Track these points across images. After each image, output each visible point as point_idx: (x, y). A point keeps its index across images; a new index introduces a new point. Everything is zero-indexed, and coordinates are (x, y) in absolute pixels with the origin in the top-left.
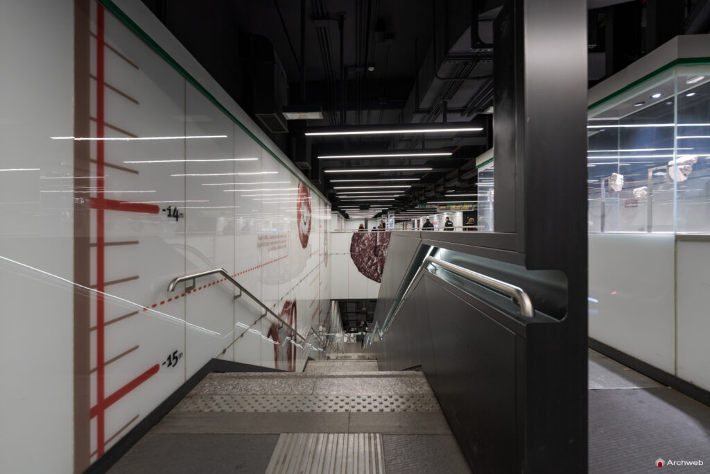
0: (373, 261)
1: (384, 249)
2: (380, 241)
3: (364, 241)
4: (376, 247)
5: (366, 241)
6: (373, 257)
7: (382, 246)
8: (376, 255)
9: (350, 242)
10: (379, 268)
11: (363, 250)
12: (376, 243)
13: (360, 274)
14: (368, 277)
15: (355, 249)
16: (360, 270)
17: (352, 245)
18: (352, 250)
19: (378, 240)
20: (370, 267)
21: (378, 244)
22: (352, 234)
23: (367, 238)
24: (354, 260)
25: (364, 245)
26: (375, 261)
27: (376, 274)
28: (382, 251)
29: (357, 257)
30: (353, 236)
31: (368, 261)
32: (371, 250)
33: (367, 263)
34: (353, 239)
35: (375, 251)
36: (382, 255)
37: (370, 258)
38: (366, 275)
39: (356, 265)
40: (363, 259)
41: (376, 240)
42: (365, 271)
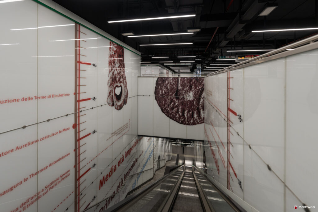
0: (175, 103)
1: (185, 93)
2: (181, 85)
3: (167, 85)
4: (178, 91)
5: (168, 85)
6: (174, 99)
7: (183, 89)
8: (177, 98)
9: (155, 86)
10: (180, 110)
11: (165, 93)
12: (178, 87)
13: (163, 115)
14: (170, 118)
15: (159, 91)
16: (163, 111)
17: (156, 88)
18: (156, 92)
19: (179, 85)
20: (172, 109)
21: (180, 88)
22: (156, 79)
23: (169, 83)
24: (157, 101)
25: (167, 88)
26: (176, 104)
27: (178, 116)
28: (183, 95)
29: (160, 98)
30: (157, 81)
31: (171, 103)
32: (173, 93)
33: (169, 105)
34: (157, 83)
35: (176, 95)
36: (183, 98)
37: (172, 101)
38: (168, 116)
39: (160, 106)
40: (165, 101)
41: (178, 85)
42: (168, 112)
